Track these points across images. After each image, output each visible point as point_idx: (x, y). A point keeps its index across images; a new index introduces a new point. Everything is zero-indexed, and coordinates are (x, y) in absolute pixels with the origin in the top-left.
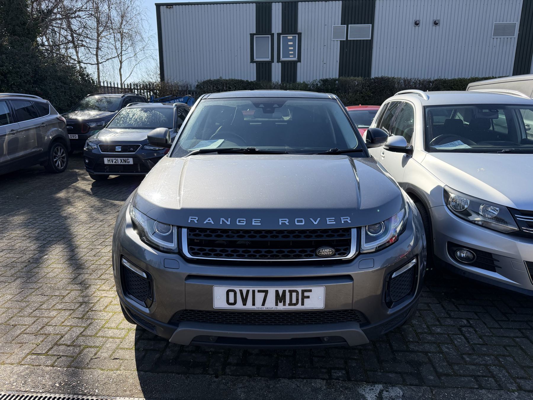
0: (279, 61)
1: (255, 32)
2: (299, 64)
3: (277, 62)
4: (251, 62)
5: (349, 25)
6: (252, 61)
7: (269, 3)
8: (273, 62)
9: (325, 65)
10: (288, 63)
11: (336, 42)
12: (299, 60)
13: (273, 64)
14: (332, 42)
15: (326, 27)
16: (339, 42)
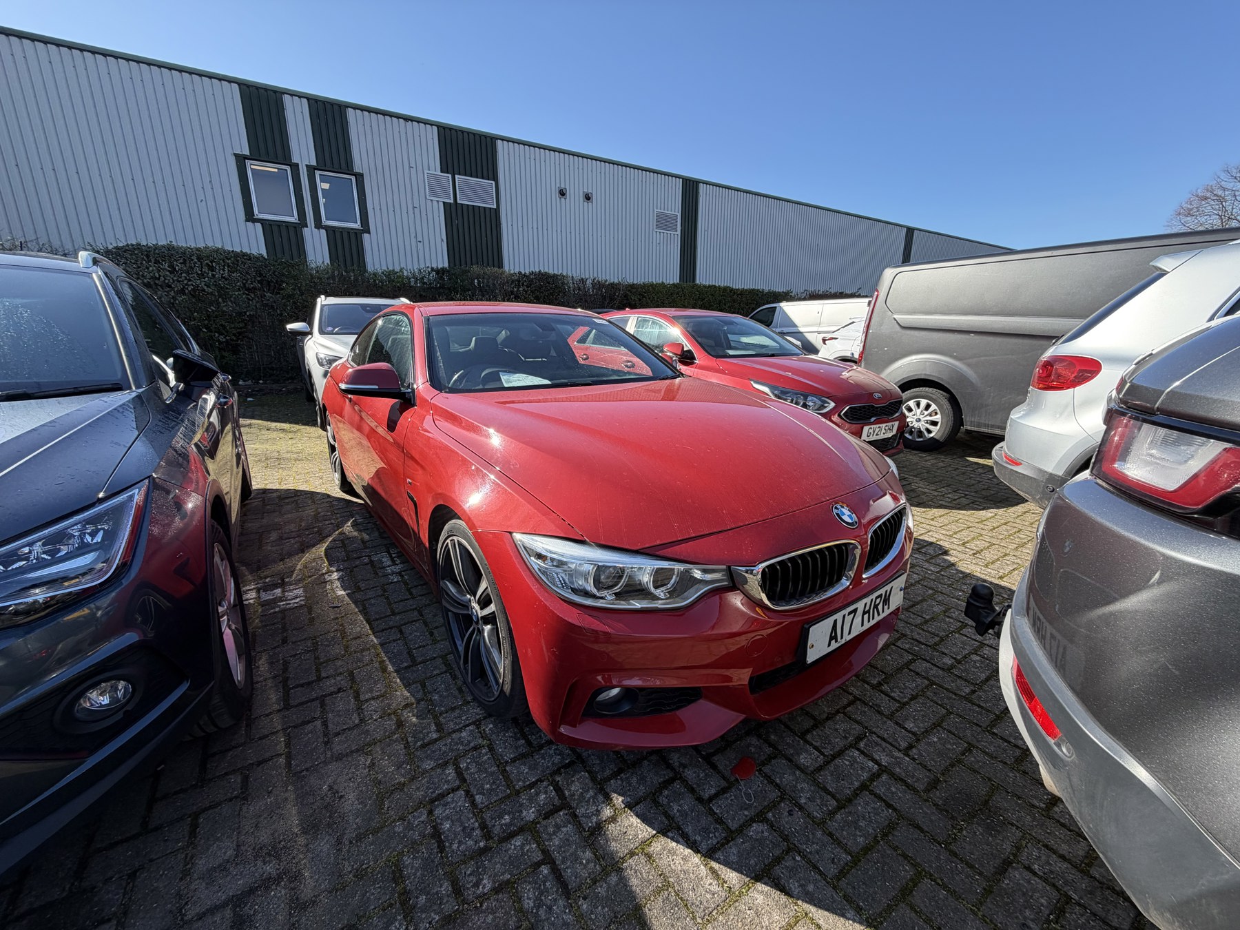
0: (318, 225)
1: (246, 153)
2: (366, 236)
3: (315, 227)
4: (247, 220)
5: (457, 176)
6: (250, 217)
8: (307, 227)
9: (420, 245)
10: (339, 232)
11: (435, 203)
12: (366, 228)
13: (306, 230)
14: (429, 203)
15: (413, 171)
16: (441, 205)
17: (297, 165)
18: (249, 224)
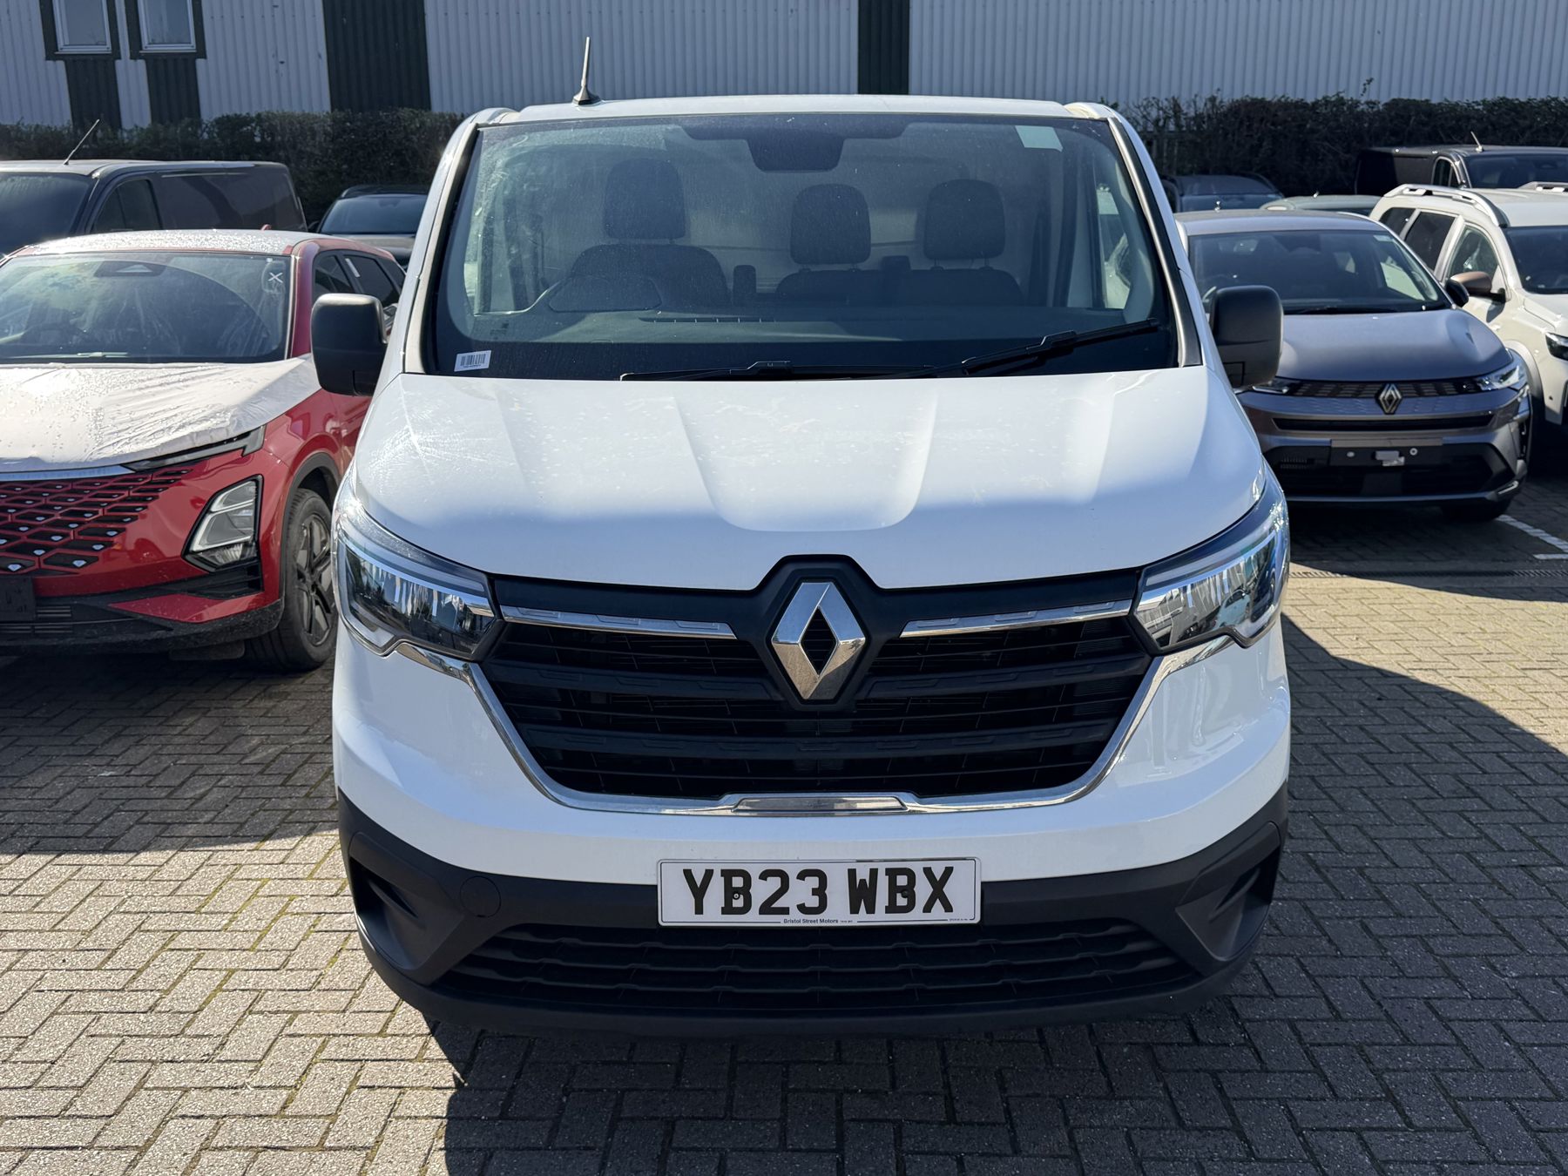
0: (135, 56)
2: (200, 62)
3: (131, 58)
4: (48, 58)
6: (52, 52)
8: (120, 58)
9: (282, 68)
10: (165, 61)
12: (201, 52)
13: (118, 62)
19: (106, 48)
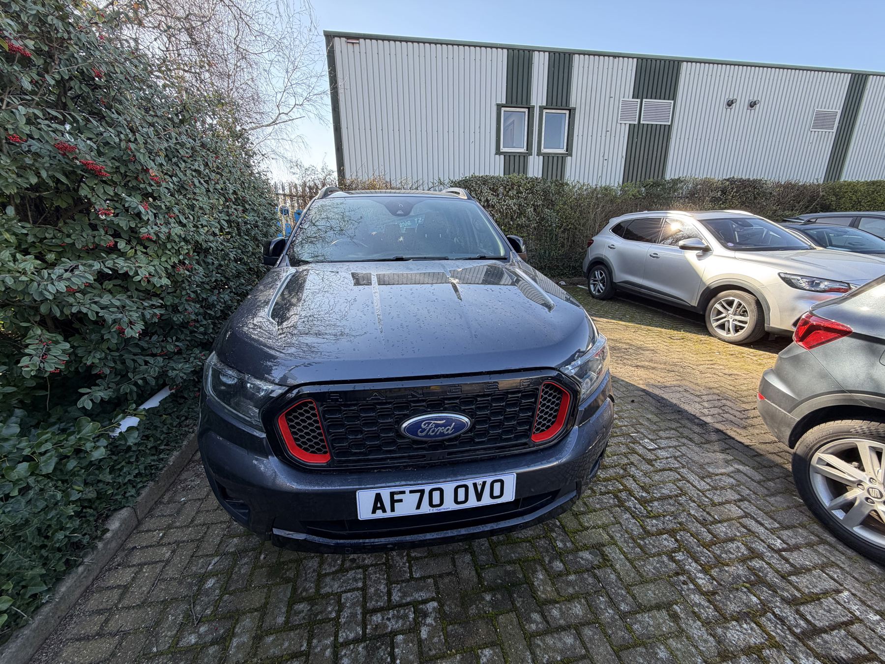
0: (539, 153)
1: (504, 102)
2: (568, 159)
3: (537, 155)
4: (496, 154)
5: (644, 100)
6: (498, 152)
7: (529, 51)
8: (531, 155)
9: (605, 163)
10: (553, 157)
11: (623, 125)
12: (569, 153)
13: (531, 158)
14: (619, 125)
15: (612, 100)
16: (627, 126)
17: (533, 107)
18: (497, 156)
19: (523, 150)
